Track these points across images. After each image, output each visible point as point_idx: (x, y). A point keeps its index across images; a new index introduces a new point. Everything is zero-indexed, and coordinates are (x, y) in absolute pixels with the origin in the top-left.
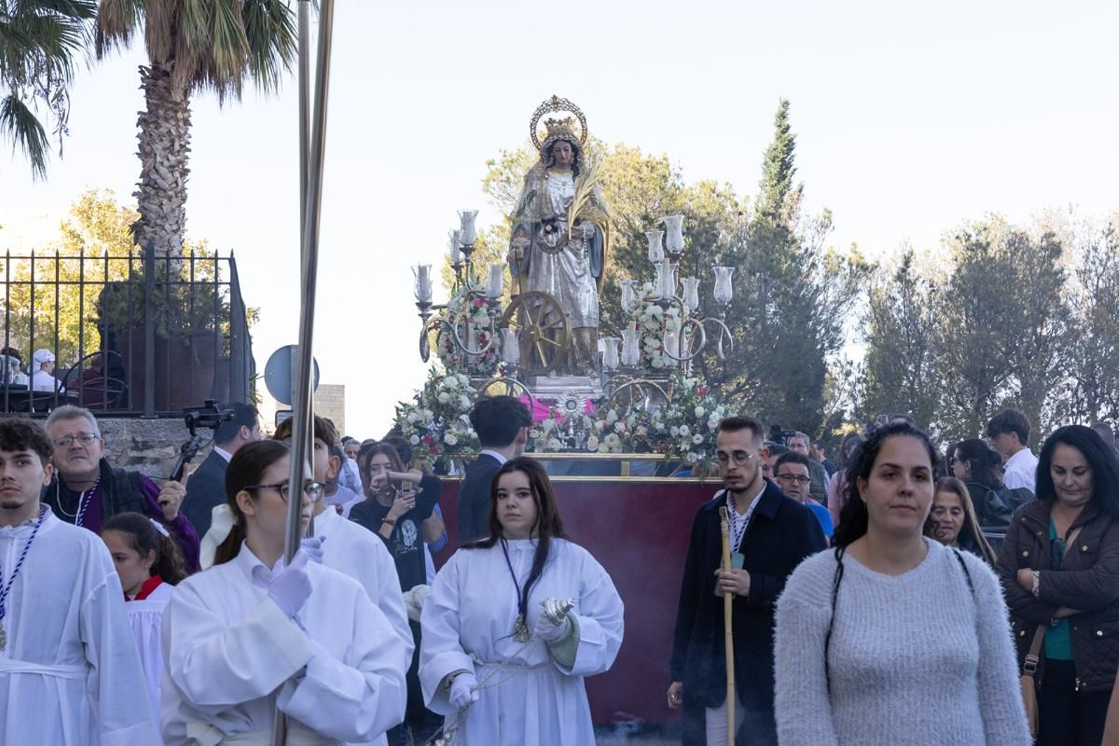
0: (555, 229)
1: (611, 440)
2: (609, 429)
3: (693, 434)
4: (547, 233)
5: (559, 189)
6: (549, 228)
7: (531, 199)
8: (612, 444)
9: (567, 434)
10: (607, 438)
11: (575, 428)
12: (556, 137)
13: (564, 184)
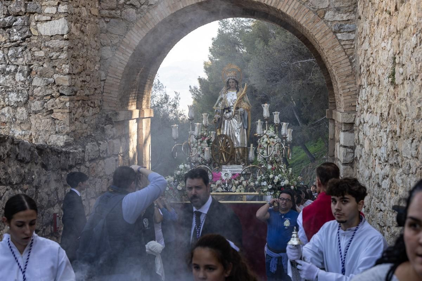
0: (230, 111)
1: (241, 188)
2: (240, 183)
3: (269, 185)
4: (227, 113)
5: (231, 97)
6: (227, 111)
7: (221, 101)
8: (241, 189)
9: (225, 186)
10: (239, 187)
11: (228, 184)
12: (229, 78)
13: (233, 95)
